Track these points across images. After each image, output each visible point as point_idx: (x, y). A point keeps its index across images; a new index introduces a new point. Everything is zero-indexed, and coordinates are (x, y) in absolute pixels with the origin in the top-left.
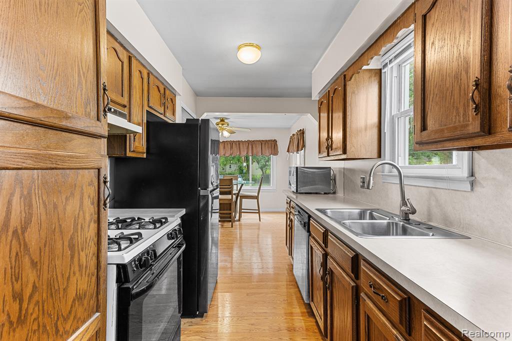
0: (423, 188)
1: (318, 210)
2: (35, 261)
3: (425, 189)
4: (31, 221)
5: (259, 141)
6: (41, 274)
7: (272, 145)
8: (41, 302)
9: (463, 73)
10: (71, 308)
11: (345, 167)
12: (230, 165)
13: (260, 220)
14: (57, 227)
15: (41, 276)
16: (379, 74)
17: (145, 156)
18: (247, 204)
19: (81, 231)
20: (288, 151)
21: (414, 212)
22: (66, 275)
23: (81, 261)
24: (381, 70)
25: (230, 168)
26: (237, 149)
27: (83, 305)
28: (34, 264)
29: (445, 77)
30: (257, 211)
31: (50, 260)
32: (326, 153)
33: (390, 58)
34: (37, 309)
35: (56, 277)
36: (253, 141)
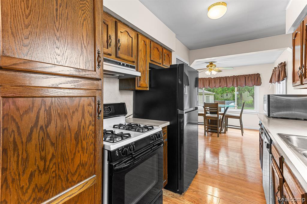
2: (53, 142)
4: (51, 123)
5: (244, 76)
6: (57, 149)
7: (256, 79)
8: (57, 163)
10: (77, 169)
12: (227, 94)
13: (242, 135)
14: (67, 126)
15: (57, 150)
17: (148, 89)
19: (83, 130)
22: (73, 152)
23: (83, 146)
25: (227, 95)
26: (225, 82)
27: (85, 169)
28: (53, 144)
30: (240, 128)
31: (63, 143)
32: (300, 82)
34: (54, 166)
35: (66, 152)
36: (238, 76)
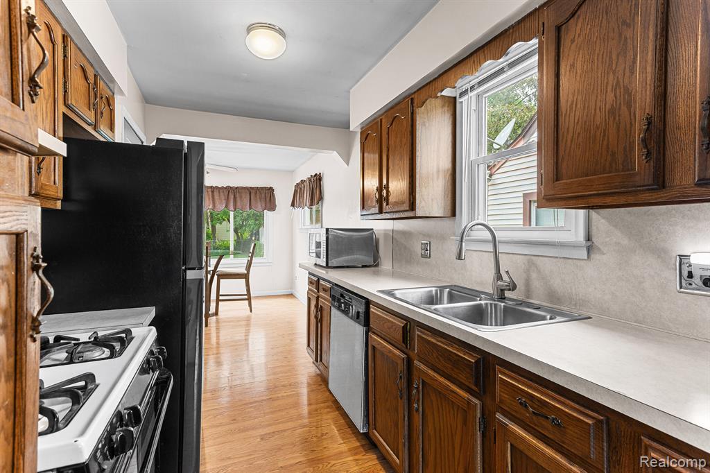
0: (518, 256)
1: (382, 292)
3: (523, 257)
5: (246, 188)
7: (266, 197)
9: (624, 108)
11: (394, 229)
13: (251, 311)
16: (453, 103)
17: (59, 205)
18: (228, 286)
20: (293, 205)
21: (513, 287)
24: (455, 98)
29: (593, 111)
30: (246, 297)
32: (377, 209)
33: (472, 83)
36: (236, 188)
